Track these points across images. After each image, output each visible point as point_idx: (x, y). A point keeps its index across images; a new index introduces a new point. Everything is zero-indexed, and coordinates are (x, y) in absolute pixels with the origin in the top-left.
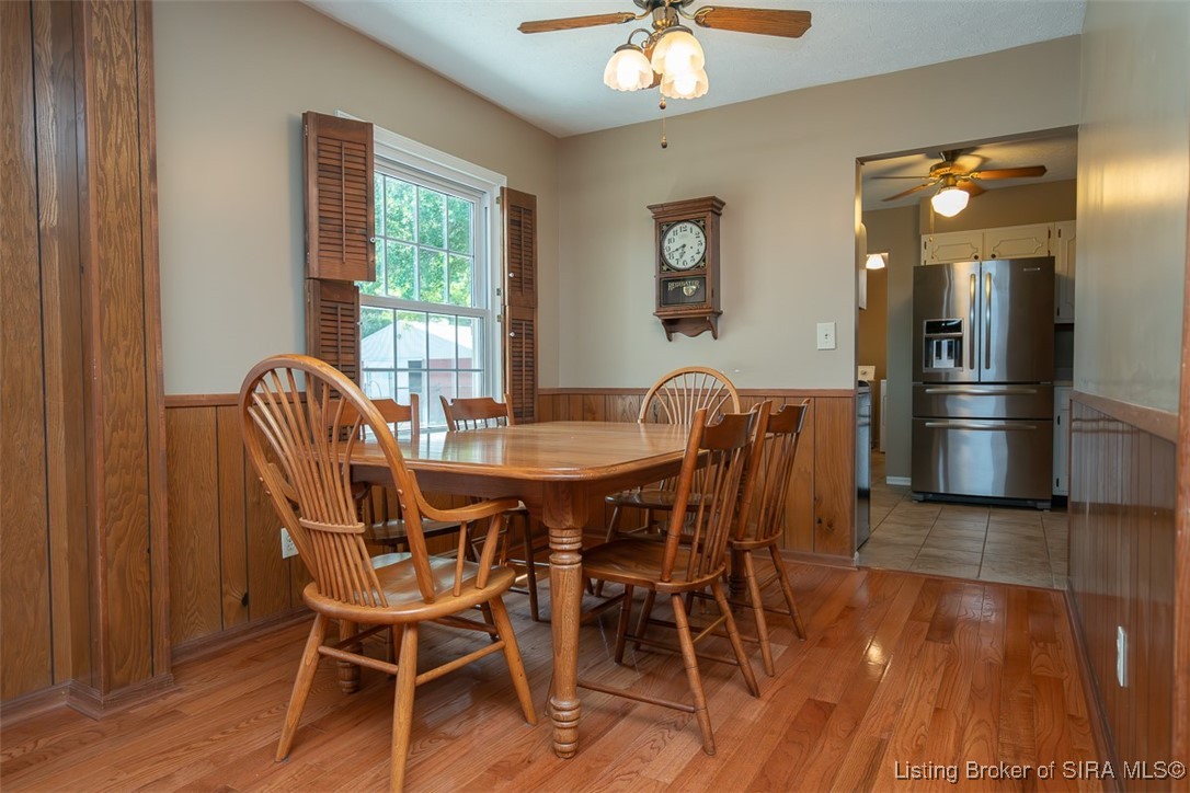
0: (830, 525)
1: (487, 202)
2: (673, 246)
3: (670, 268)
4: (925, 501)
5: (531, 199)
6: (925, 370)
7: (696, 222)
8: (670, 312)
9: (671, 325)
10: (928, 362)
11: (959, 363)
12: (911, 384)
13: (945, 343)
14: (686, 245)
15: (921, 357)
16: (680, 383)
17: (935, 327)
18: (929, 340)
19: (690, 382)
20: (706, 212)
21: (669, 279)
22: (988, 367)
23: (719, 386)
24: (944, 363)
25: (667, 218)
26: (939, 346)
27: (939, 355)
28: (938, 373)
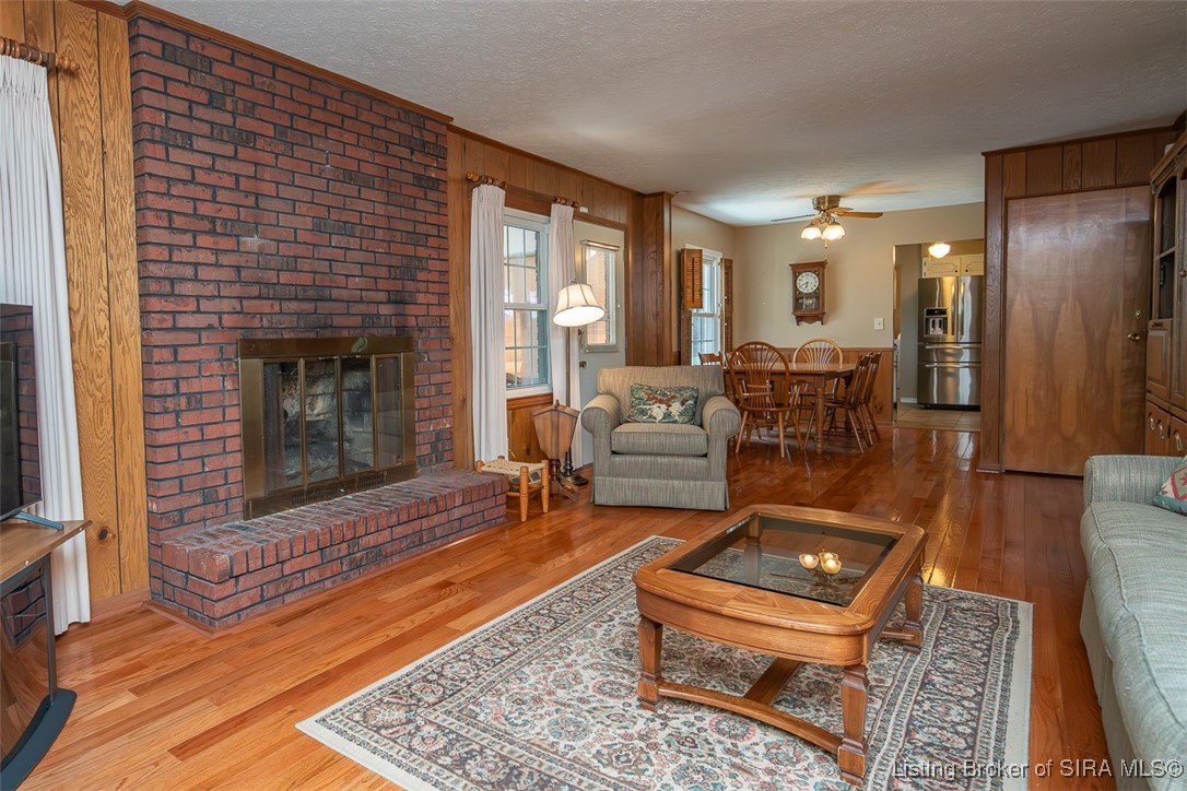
0: (881, 409)
1: (715, 264)
2: (802, 283)
3: (800, 292)
4: (926, 408)
5: (731, 261)
6: (925, 336)
7: (814, 273)
8: (799, 313)
9: (800, 319)
10: (927, 331)
11: (945, 332)
12: (916, 343)
13: (937, 321)
14: (808, 282)
15: (923, 328)
16: (812, 345)
17: (931, 312)
18: (927, 320)
19: (818, 345)
20: (818, 267)
21: (798, 297)
22: (962, 334)
23: (832, 346)
24: (939, 331)
25: (798, 269)
26: (933, 322)
27: (933, 327)
28: (933, 338)
